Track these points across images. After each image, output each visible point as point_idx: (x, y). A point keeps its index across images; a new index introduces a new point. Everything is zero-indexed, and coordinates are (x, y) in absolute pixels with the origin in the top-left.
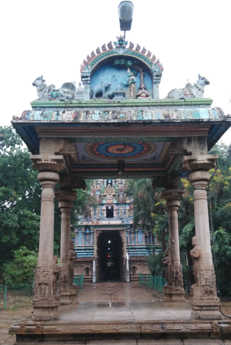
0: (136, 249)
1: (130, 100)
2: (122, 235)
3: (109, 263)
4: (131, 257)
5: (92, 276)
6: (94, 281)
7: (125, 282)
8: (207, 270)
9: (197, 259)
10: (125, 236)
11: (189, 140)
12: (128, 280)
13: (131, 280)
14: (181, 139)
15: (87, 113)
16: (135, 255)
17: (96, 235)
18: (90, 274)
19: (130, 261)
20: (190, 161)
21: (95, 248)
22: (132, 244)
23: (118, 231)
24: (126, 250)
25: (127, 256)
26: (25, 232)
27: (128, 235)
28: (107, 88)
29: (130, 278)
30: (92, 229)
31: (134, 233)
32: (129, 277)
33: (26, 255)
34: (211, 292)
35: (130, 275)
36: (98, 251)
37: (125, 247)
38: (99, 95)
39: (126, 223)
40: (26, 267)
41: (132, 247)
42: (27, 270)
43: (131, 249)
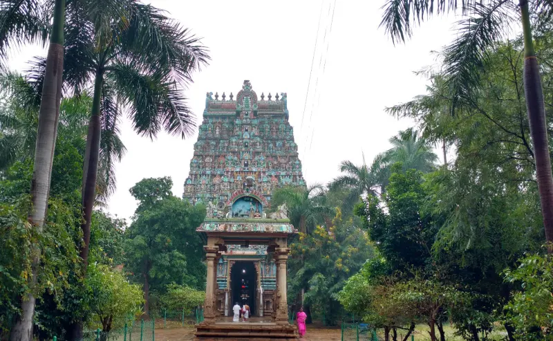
0: (270, 281)
1: (251, 219)
2: (256, 266)
3: (243, 295)
4: (265, 290)
5: (224, 309)
6: (226, 314)
7: (259, 316)
8: (283, 303)
9: (279, 297)
10: (260, 268)
11: (279, 239)
12: (261, 315)
13: (264, 315)
14: (274, 239)
15: (231, 225)
16: (269, 289)
17: (229, 266)
18: (222, 307)
19: (265, 295)
20: (278, 250)
21: (228, 279)
22: (267, 276)
23: (252, 262)
24: (260, 283)
25: (261, 290)
26: (175, 270)
27: (263, 267)
28: (240, 211)
29: (264, 312)
30: (225, 259)
31: (269, 264)
32: (262, 311)
33: (175, 288)
34: (284, 313)
35: (264, 309)
36: (231, 283)
37: (259, 279)
38: (237, 215)
39: (260, 253)
40: (175, 299)
41: (267, 279)
42: (176, 301)
43: (265, 281)
